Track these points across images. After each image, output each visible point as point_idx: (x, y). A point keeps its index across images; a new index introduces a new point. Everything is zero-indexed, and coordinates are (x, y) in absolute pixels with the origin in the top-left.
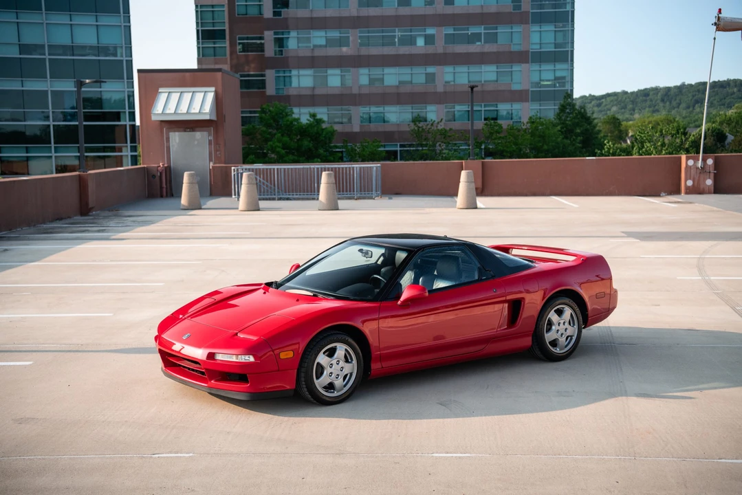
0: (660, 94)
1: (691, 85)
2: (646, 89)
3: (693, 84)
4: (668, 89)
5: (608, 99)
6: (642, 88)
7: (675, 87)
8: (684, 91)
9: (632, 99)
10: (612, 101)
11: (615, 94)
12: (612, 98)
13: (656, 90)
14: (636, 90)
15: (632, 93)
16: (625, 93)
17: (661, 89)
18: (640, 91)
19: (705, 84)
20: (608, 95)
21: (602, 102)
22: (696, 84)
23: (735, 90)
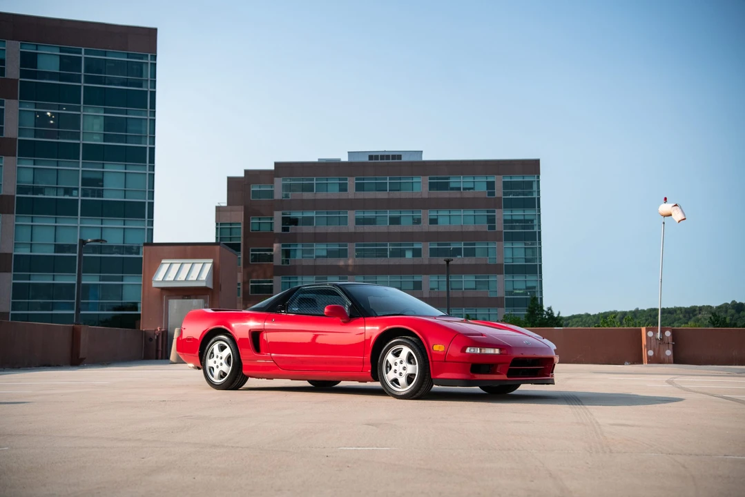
0: (618, 317)
1: (644, 311)
2: (605, 313)
3: (646, 309)
4: (624, 314)
5: (574, 320)
6: (603, 311)
7: (631, 312)
8: (638, 315)
9: (595, 320)
10: (577, 322)
11: (580, 316)
12: (577, 319)
13: (615, 314)
14: (597, 313)
15: (595, 316)
16: (588, 315)
17: (618, 313)
18: (600, 314)
19: (656, 310)
20: (574, 317)
21: (569, 323)
22: (648, 309)
23: (681, 316)
